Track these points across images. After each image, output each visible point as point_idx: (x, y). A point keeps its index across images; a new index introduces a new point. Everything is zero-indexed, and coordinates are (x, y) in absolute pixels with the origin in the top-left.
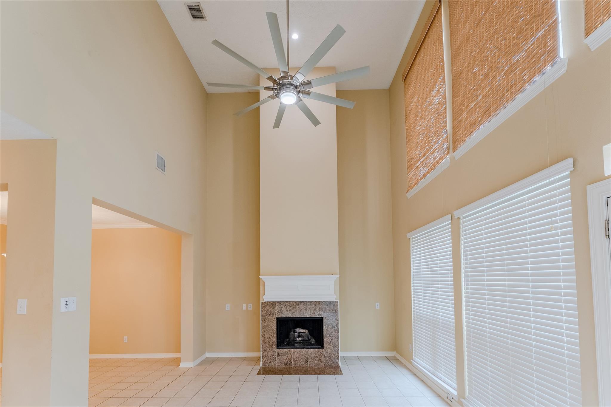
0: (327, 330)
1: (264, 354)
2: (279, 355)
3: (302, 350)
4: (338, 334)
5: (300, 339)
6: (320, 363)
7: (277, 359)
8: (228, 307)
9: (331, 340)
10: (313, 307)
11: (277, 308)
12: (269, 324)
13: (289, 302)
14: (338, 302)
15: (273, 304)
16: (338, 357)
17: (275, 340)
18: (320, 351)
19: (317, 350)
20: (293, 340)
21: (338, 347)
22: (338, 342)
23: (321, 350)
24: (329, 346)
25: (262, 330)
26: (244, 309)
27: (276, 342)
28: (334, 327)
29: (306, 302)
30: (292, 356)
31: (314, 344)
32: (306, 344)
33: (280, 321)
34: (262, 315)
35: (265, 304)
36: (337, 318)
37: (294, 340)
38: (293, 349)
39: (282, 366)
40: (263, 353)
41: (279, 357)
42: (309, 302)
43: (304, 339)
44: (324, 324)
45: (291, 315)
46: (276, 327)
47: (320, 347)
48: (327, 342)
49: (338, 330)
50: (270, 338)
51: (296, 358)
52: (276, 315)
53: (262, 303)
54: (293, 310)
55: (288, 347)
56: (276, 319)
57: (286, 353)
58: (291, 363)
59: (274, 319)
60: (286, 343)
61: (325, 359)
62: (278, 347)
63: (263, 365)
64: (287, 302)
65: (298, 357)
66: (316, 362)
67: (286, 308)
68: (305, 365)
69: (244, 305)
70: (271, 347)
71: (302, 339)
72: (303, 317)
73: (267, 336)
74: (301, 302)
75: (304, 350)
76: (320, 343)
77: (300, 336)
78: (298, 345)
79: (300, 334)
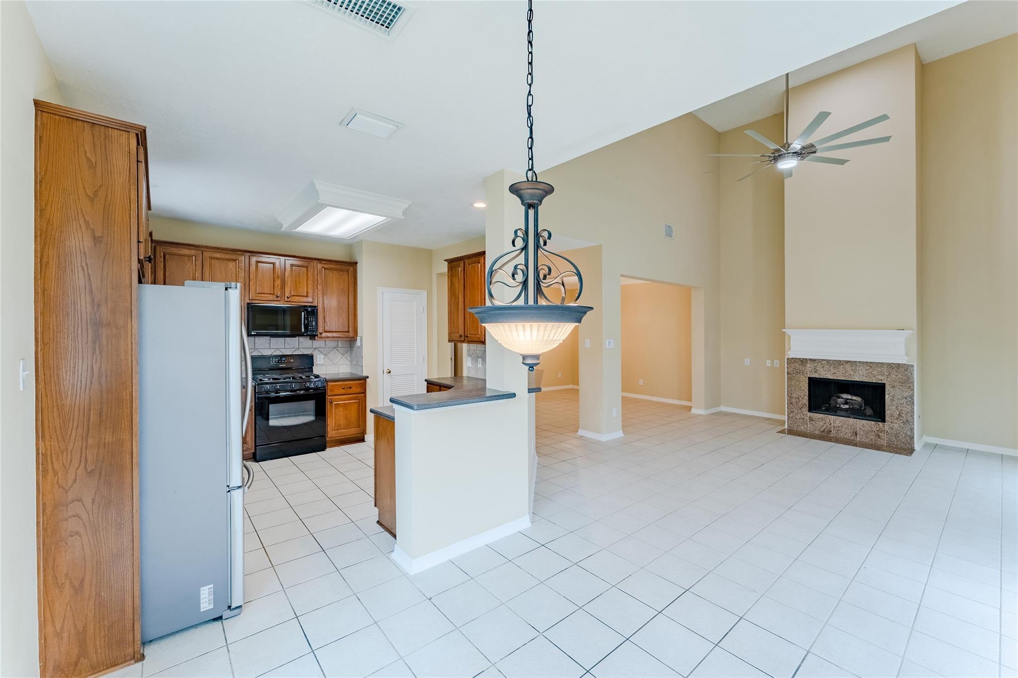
0: (892, 400)
1: (791, 415)
2: (811, 419)
3: (849, 419)
4: (913, 408)
5: (847, 406)
6: (879, 439)
7: (808, 424)
8: (747, 362)
9: (900, 413)
10: (866, 370)
11: (808, 366)
12: (798, 383)
13: (828, 361)
14: (913, 366)
15: (803, 361)
16: (913, 437)
17: (806, 401)
18: (879, 424)
19: (873, 423)
20: (836, 407)
21: (913, 424)
22: (913, 418)
23: (880, 423)
24: (895, 421)
25: (787, 388)
27: (807, 404)
28: (906, 398)
29: (855, 362)
30: (831, 424)
31: (870, 416)
32: (855, 413)
33: (814, 383)
34: (787, 373)
35: (791, 361)
36: (912, 387)
37: (838, 407)
38: (833, 416)
39: (818, 431)
40: (789, 414)
41: (811, 422)
42: (860, 362)
43: (853, 407)
44: (887, 393)
45: (829, 376)
46: (807, 388)
47: (880, 420)
48: (892, 416)
49: (913, 403)
50: (798, 398)
51: (839, 427)
52: (807, 374)
53: (788, 359)
54: (833, 371)
55: (826, 412)
56: (807, 378)
57: (823, 420)
58: (831, 431)
59: (805, 379)
60: (824, 409)
61: (888, 436)
62: (810, 410)
63: (788, 427)
64: (825, 360)
65: (842, 426)
66: (873, 437)
67: (823, 367)
68: (852, 438)
70: (800, 409)
71: (850, 407)
72: (850, 379)
73: (794, 395)
74: (847, 362)
75: (851, 421)
76: (880, 415)
77: (846, 403)
78: (843, 413)
79: (848, 401)
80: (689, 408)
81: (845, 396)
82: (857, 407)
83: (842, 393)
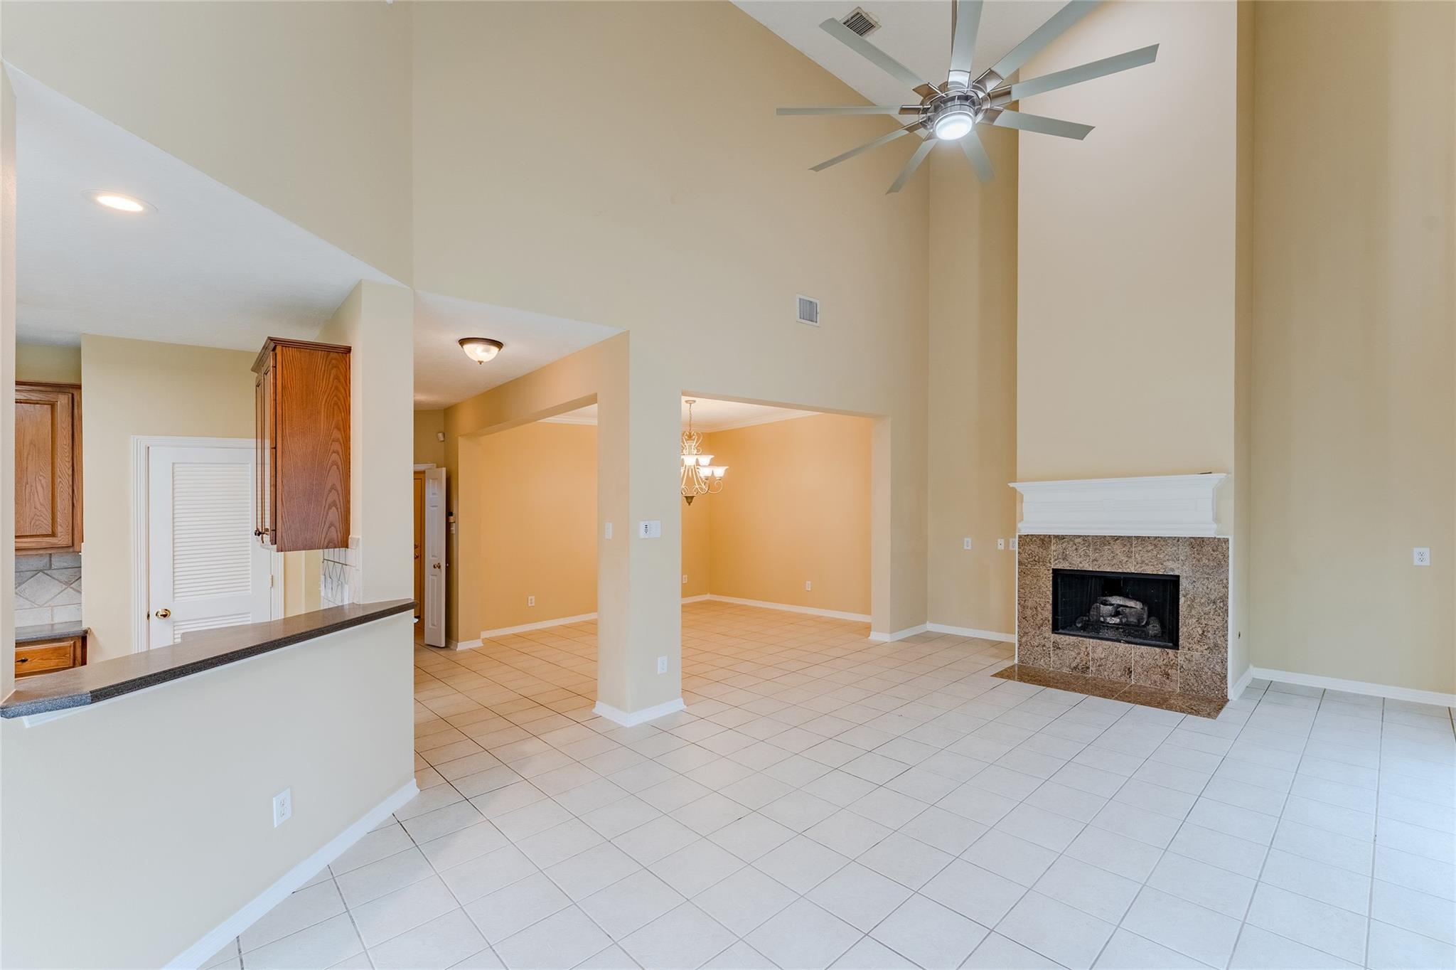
0: (1191, 607)
1: (1024, 640)
2: (1056, 646)
3: (1117, 644)
4: (1227, 621)
5: (1116, 620)
6: (1167, 681)
7: (1051, 655)
8: (968, 543)
9: (1204, 631)
10: (1148, 551)
11: (1053, 548)
12: (1035, 581)
13: (1085, 538)
14: (1226, 541)
15: (1044, 541)
16: (1226, 676)
17: (1048, 614)
18: (1168, 653)
19: (1158, 650)
20: (1098, 621)
21: (1226, 652)
22: (1227, 641)
23: (1170, 651)
24: (1195, 646)
25: (1019, 591)
26: (1001, 547)
27: (1050, 619)
28: (1214, 603)
29: (1129, 537)
30: (1088, 654)
31: (1155, 637)
32: (1132, 632)
33: (1062, 579)
34: (1019, 562)
35: (1025, 540)
36: (1225, 581)
37: (1101, 622)
38: (1091, 640)
39: (1065, 670)
40: (1020, 637)
41: (1058, 651)
42: (1137, 538)
43: (1127, 621)
44: (1181, 593)
45: (1087, 566)
46: (1051, 589)
47: (1171, 644)
48: (1190, 636)
49: (1227, 610)
50: (1036, 608)
51: (1101, 659)
52: (1050, 563)
53: (1020, 537)
54: (1092, 555)
55: (1082, 633)
56: (1051, 571)
57: (1075, 646)
58: (1088, 668)
59: (1046, 572)
60: (1079, 625)
61: (1182, 675)
62: (1055, 629)
63: (1020, 660)
64: (1080, 536)
65: (1106, 658)
66: (1157, 677)
67: (1076, 549)
68: (1123, 679)
69: (1001, 541)
70: (1039, 628)
71: (1121, 621)
72: (1120, 571)
73: (1030, 603)
74: (1116, 538)
75: (1122, 647)
76: (1170, 637)
77: (1117, 614)
78: (1110, 634)
79: (1120, 609)
80: (867, 628)
81: (1116, 600)
82: (1133, 620)
83: (1111, 595)
